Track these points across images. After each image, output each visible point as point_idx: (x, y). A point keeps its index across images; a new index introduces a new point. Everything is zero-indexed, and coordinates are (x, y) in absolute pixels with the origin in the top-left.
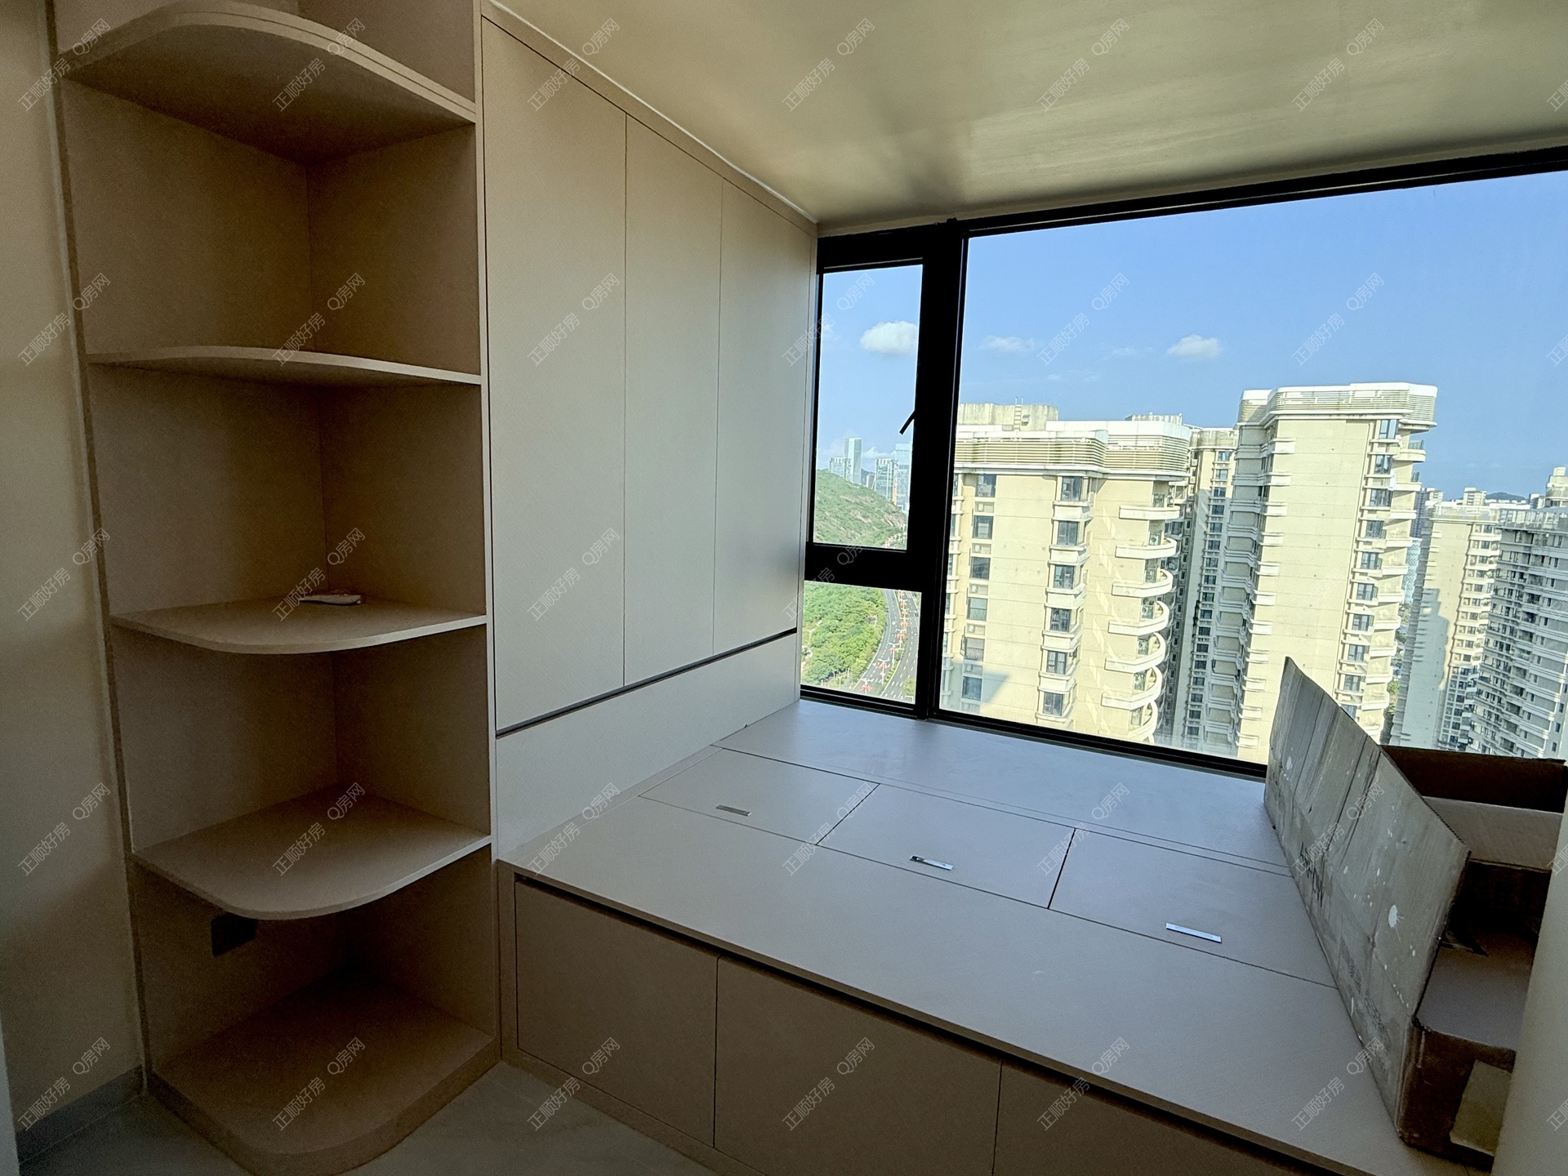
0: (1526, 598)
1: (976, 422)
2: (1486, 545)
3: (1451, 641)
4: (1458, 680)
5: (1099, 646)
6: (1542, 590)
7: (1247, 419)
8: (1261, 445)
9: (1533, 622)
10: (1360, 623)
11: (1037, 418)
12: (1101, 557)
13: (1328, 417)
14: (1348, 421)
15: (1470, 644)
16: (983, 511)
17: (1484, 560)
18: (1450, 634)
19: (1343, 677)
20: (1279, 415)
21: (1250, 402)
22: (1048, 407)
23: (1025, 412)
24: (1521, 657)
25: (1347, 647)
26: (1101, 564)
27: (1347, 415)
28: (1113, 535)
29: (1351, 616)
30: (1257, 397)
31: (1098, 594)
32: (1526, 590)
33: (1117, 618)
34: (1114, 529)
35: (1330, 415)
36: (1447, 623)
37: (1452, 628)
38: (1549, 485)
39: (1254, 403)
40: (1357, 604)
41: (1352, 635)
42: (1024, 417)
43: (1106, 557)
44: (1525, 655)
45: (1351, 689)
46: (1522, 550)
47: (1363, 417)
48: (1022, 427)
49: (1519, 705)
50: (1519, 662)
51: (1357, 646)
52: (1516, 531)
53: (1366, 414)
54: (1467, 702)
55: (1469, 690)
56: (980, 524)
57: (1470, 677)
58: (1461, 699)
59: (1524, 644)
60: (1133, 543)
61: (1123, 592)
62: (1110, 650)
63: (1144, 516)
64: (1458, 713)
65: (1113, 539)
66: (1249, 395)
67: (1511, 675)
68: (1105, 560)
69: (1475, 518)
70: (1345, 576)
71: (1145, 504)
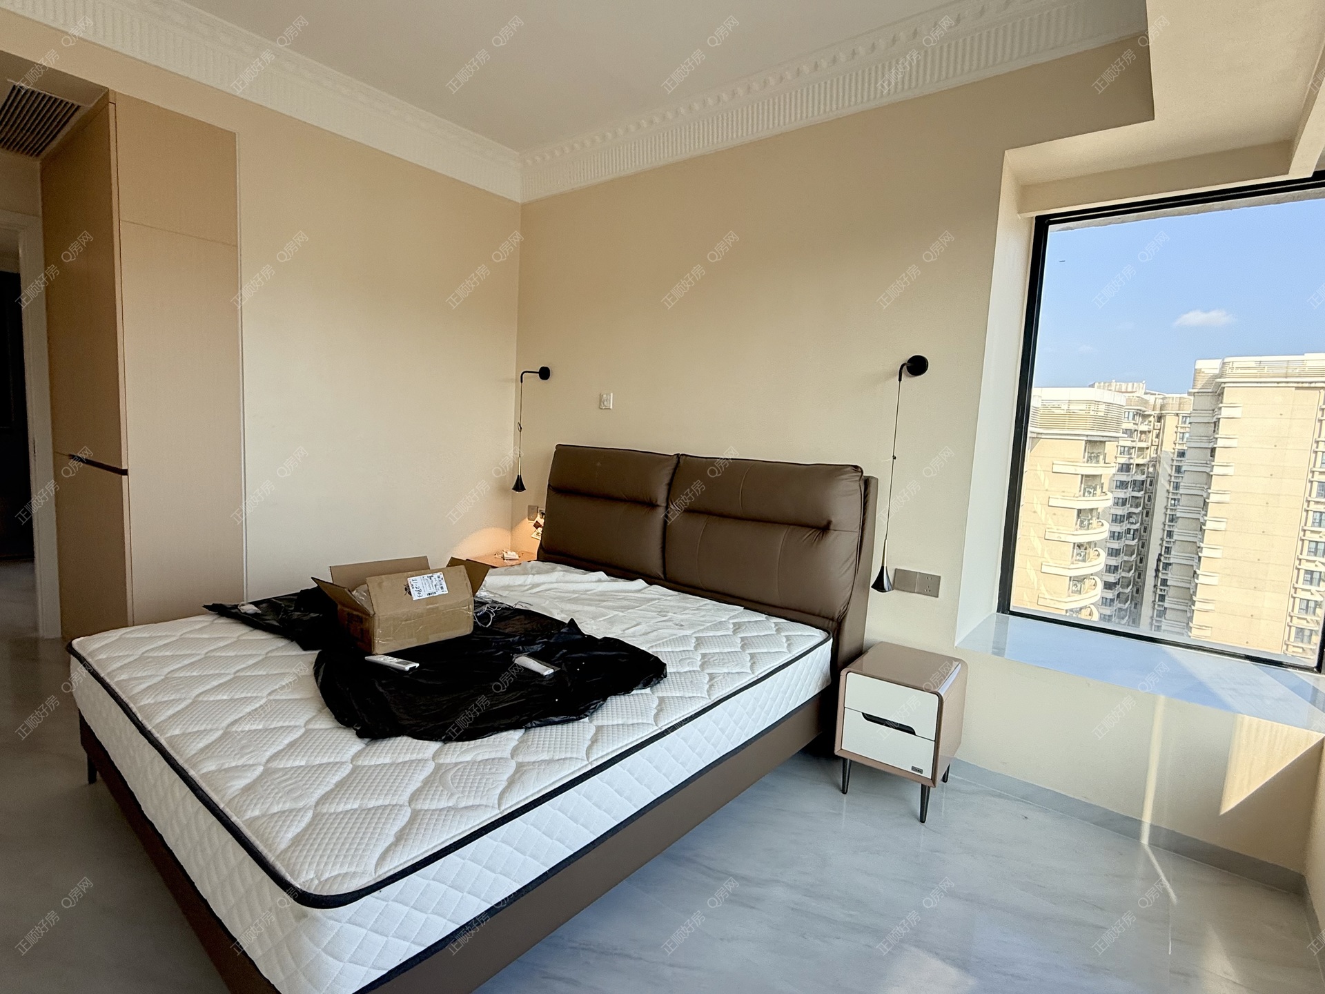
5: (1033, 583)
7: (1200, 387)
8: (1213, 410)
10: (1312, 578)
12: (1035, 505)
13: (1276, 385)
14: (1297, 388)
19: (1293, 630)
20: (1225, 383)
21: (1202, 370)
25: (1297, 601)
26: (1035, 512)
27: (1295, 382)
28: (1046, 488)
29: (1302, 572)
30: (1209, 367)
31: (1032, 538)
33: (1049, 560)
34: (1047, 482)
35: (1278, 383)
39: (1206, 371)
40: (1308, 561)
41: (1303, 590)
43: (1039, 506)
45: (1302, 641)
47: (1313, 385)
51: (1308, 601)
53: (1316, 382)
60: (1064, 494)
61: (1055, 537)
62: (1043, 588)
63: (1076, 470)
65: (1047, 490)
66: (1200, 364)
68: (1038, 508)
70: (1296, 534)
71: (1076, 460)
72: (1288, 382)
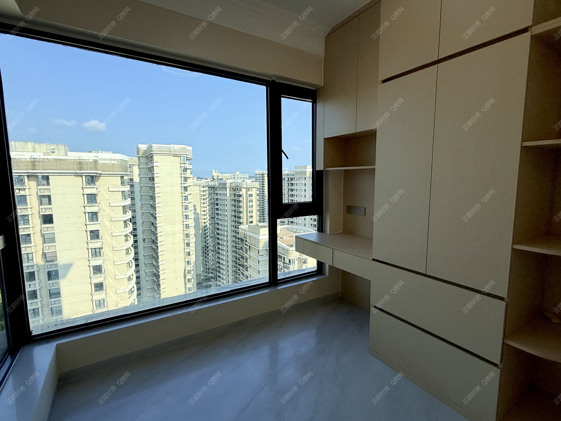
0: (215, 204)
1: (24, 150)
2: (204, 191)
3: (200, 219)
4: (204, 229)
5: (109, 242)
6: (218, 202)
7: (141, 154)
8: (147, 163)
9: (218, 210)
10: (187, 217)
11: (59, 150)
12: (104, 207)
14: (173, 156)
15: (205, 219)
16: (44, 193)
17: (204, 195)
18: (200, 217)
19: (185, 234)
20: (153, 153)
22: (64, 145)
23: (52, 147)
24: (217, 220)
25: (184, 225)
26: (104, 210)
28: (107, 198)
29: (184, 216)
30: (143, 147)
31: (105, 222)
32: (215, 202)
33: (115, 230)
34: (107, 196)
35: (168, 154)
36: (199, 214)
37: (200, 215)
38: (213, 175)
39: (142, 149)
40: (185, 212)
41: (185, 221)
42: (52, 149)
43: (106, 207)
44: (218, 219)
45: (187, 238)
46: (212, 192)
48: (51, 154)
49: (219, 232)
50: (217, 222)
51: (187, 224)
52: (210, 187)
53: (178, 154)
54: (207, 235)
55: (206, 231)
56: (42, 199)
57: (206, 228)
58: (205, 234)
59: (217, 217)
60: (115, 200)
61: (116, 219)
62: (114, 243)
63: (119, 189)
64: (205, 238)
65: (108, 200)
66: (140, 146)
67: (216, 225)
68: (106, 208)
69: (200, 184)
70: (180, 204)
71: (118, 185)
72: (171, 154)
